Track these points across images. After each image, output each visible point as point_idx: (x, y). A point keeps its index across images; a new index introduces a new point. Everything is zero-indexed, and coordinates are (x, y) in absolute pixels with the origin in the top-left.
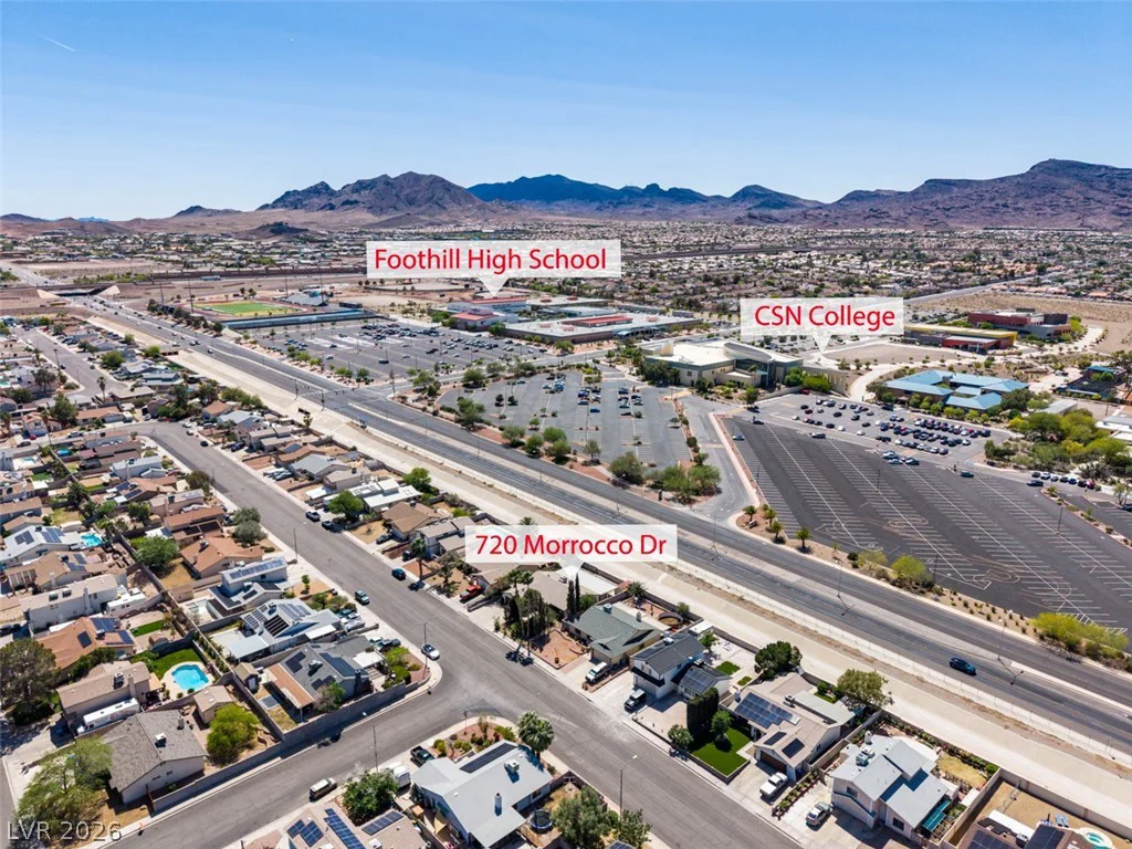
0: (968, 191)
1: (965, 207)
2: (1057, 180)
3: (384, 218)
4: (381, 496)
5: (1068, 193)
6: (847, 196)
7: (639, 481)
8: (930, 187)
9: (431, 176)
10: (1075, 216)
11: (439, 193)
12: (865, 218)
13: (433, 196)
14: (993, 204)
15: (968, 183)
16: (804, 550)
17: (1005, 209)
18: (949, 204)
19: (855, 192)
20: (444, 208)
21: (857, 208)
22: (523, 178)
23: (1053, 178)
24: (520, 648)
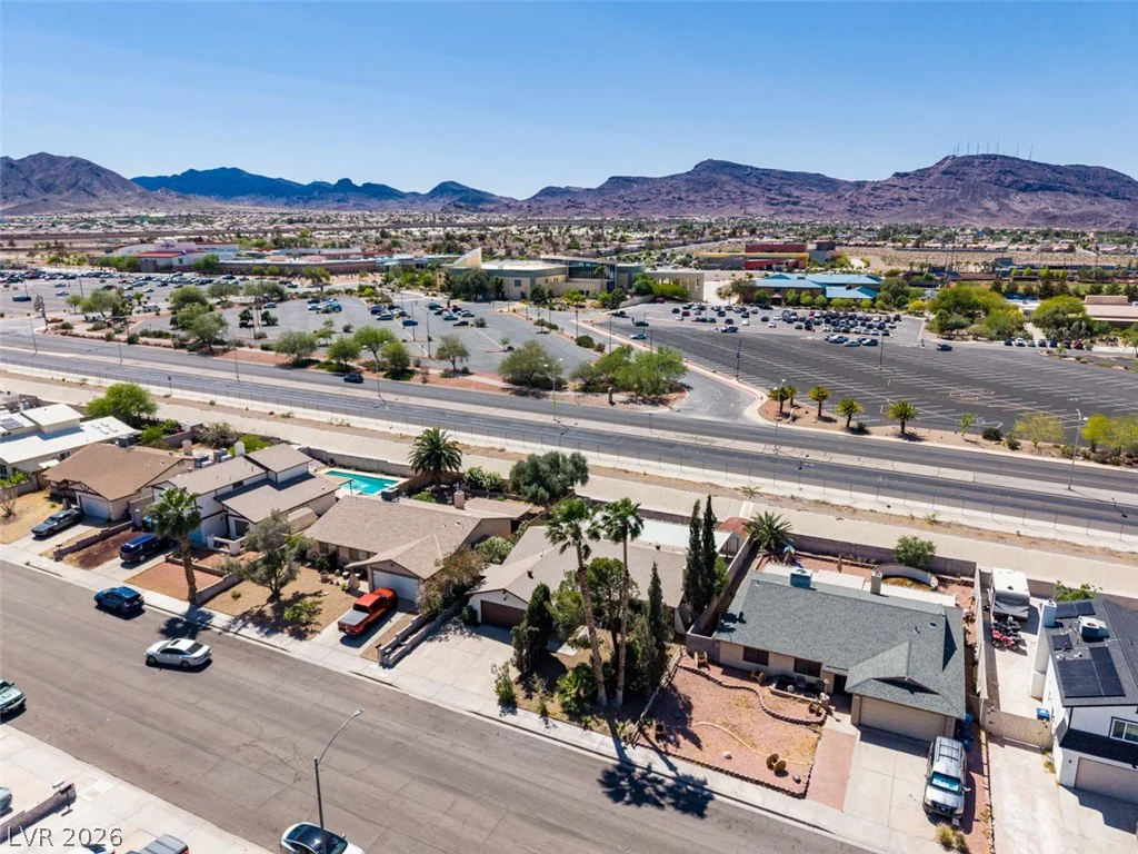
0: (646, 187)
1: (649, 200)
2: (717, 177)
3: (10, 206)
4: (35, 439)
5: (728, 188)
8: (615, 183)
9: (71, 158)
10: (737, 207)
11: (84, 180)
12: (566, 208)
13: (77, 182)
14: (670, 197)
15: (645, 180)
16: (912, 437)
17: (679, 202)
18: (633, 198)
19: (549, 188)
20: (94, 195)
21: (550, 201)
22: (192, 171)
23: (714, 175)
24: (630, 752)
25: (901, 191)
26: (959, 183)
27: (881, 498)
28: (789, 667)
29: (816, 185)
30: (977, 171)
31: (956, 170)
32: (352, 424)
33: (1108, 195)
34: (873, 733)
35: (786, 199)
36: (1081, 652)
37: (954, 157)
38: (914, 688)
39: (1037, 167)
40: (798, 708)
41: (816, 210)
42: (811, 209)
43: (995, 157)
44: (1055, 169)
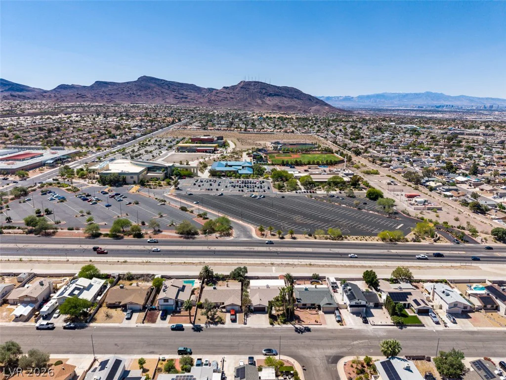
0: (115, 87)
1: (118, 94)
2: (149, 84)
6: (58, 86)
7: (197, 233)
8: (98, 85)
10: (161, 98)
14: (128, 93)
16: (294, 238)
17: (133, 96)
18: (110, 92)
19: (62, 85)
21: (65, 92)
24: (296, 326)
25: (227, 94)
26: (247, 92)
27: (299, 260)
28: (310, 305)
29: (192, 89)
30: (253, 87)
31: (246, 86)
32: (151, 261)
33: (296, 98)
34: (326, 313)
35: (182, 96)
36: (349, 293)
37: (244, 82)
38: (330, 304)
39: (272, 87)
40: (314, 312)
41: (195, 101)
42: (193, 101)
43: (258, 82)
44: (278, 87)
